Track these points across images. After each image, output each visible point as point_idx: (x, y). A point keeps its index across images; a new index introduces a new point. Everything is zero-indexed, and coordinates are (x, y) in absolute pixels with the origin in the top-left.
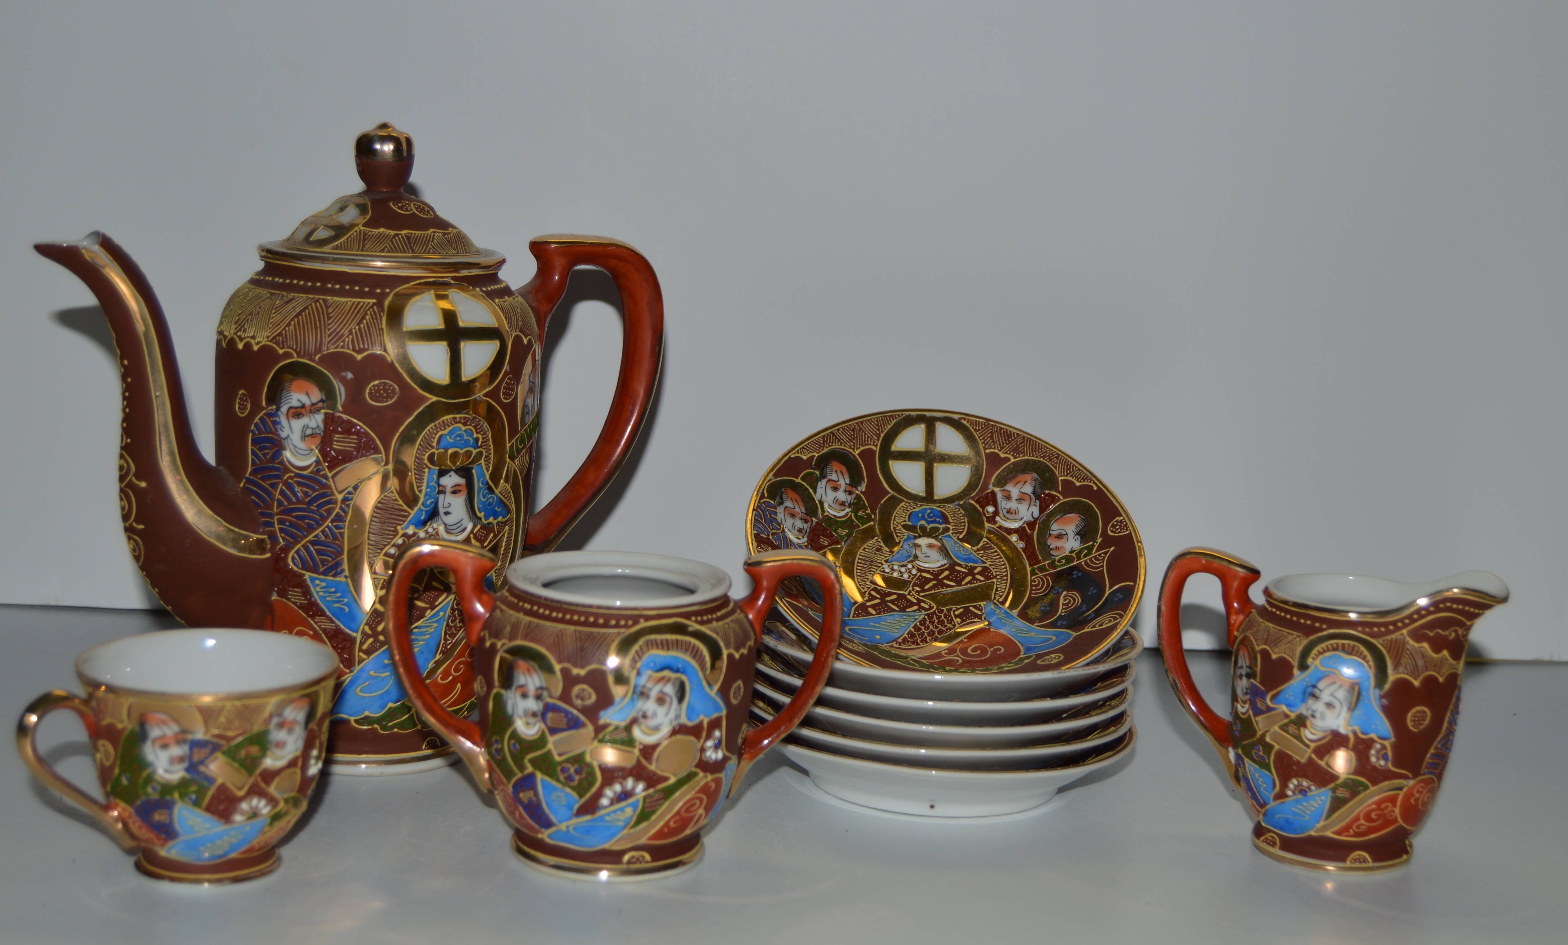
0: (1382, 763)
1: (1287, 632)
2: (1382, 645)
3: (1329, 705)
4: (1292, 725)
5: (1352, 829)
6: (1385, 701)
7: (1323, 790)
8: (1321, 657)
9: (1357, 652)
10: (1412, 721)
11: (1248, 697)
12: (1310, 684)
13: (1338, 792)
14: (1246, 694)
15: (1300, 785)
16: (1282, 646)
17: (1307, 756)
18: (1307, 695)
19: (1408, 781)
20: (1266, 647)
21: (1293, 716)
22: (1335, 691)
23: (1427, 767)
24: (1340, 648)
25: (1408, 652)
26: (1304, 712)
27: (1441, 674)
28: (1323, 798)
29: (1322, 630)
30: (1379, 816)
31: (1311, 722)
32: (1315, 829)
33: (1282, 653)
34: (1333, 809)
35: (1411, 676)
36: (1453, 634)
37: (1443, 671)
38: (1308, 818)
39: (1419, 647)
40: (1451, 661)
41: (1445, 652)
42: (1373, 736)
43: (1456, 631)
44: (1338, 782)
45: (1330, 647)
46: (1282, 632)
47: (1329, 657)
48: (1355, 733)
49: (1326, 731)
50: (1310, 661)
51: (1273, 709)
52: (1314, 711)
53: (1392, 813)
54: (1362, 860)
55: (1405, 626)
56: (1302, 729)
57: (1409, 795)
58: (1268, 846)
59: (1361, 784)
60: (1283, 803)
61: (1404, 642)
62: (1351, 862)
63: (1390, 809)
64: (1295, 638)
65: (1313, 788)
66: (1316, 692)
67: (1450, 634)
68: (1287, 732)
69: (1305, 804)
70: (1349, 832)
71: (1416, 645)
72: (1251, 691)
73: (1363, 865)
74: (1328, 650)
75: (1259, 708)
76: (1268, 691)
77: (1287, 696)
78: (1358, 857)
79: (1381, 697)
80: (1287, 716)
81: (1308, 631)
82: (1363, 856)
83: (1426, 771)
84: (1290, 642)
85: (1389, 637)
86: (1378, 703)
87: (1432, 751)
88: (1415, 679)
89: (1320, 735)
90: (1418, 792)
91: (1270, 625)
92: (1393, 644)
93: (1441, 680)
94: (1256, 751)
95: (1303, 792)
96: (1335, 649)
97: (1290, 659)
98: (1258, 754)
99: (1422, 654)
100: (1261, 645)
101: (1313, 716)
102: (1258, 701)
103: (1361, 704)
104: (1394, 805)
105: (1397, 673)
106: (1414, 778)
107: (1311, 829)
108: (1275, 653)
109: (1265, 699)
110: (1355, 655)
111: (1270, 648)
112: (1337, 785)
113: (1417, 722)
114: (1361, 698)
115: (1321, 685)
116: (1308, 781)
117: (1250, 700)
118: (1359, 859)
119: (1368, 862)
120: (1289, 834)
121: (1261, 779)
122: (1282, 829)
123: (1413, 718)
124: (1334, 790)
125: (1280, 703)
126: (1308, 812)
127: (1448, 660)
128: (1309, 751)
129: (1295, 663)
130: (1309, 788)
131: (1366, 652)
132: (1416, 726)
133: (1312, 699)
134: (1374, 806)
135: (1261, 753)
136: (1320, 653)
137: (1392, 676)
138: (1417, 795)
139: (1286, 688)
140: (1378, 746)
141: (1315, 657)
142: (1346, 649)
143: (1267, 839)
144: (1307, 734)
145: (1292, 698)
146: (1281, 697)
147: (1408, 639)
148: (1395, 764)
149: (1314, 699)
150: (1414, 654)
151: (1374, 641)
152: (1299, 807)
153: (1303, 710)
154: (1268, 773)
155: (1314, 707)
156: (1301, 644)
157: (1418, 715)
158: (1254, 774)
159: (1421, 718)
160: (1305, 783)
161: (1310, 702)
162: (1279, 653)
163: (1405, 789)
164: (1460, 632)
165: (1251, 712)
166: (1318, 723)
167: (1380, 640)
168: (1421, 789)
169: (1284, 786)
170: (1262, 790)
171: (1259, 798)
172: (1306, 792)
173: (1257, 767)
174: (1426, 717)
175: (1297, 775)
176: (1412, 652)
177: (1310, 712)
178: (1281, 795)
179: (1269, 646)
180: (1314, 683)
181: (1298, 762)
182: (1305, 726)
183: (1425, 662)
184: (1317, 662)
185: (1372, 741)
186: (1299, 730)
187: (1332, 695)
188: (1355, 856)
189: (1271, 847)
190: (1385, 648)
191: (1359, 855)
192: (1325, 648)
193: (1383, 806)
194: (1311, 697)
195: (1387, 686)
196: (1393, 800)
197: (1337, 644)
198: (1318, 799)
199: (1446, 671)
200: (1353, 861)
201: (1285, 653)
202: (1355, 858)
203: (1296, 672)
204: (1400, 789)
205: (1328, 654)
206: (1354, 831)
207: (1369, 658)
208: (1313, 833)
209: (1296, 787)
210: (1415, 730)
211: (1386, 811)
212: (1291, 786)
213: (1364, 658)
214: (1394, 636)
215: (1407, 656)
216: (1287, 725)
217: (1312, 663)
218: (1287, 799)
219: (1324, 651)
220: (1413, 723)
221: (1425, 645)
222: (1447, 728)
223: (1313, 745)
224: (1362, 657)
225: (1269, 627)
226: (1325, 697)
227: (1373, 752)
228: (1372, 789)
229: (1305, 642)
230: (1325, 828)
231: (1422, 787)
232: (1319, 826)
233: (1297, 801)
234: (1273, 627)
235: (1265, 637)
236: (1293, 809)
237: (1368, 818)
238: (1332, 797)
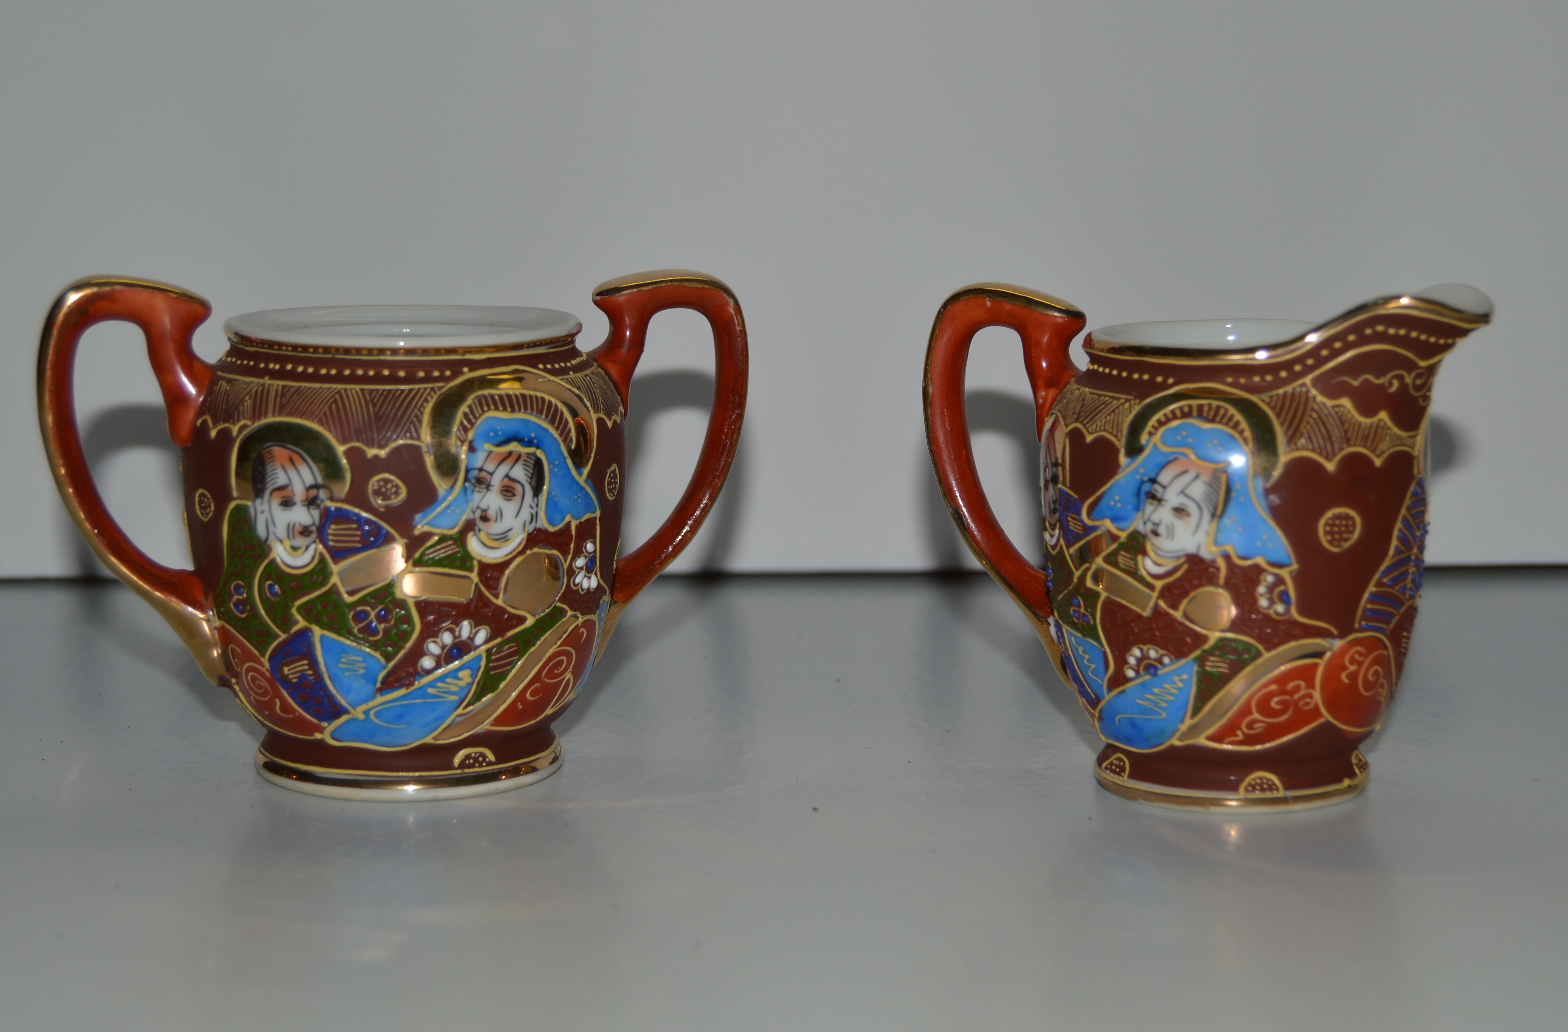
0: (1280, 608)
1: (1111, 397)
2: (1269, 404)
3: (1179, 511)
4: (1123, 553)
5: (1240, 729)
6: (1274, 499)
7: (1183, 662)
8: (1162, 430)
9: (1223, 416)
10: (1326, 533)
11: (1057, 515)
12: (1146, 478)
13: (1208, 663)
14: (1054, 511)
15: (1144, 657)
16: (1100, 420)
17: (1152, 604)
18: (1143, 497)
19: (1330, 640)
20: (1079, 425)
21: (1123, 536)
22: (1189, 485)
23: (1364, 617)
24: (1195, 413)
25: (1315, 415)
26: (1141, 528)
27: (1378, 452)
28: (1185, 677)
29: (1167, 387)
30: (1286, 706)
31: (1153, 545)
32: (1178, 734)
33: (1100, 431)
34: (1203, 697)
35: (1320, 454)
36: (1396, 384)
37: (1381, 447)
38: (1164, 715)
39: (1333, 407)
40: (1396, 430)
41: (1383, 415)
42: (1260, 560)
43: (1400, 378)
44: (1207, 646)
45: (1178, 413)
46: (1102, 398)
47: (1177, 428)
48: (1227, 557)
49: (1178, 558)
50: (1144, 438)
51: (1094, 528)
52: (1157, 525)
53: (1308, 700)
54: (1265, 786)
55: (1308, 370)
56: (1140, 558)
57: (1335, 667)
58: (1112, 775)
59: (1248, 648)
60: (1123, 692)
61: (1307, 398)
62: (1246, 790)
63: (1302, 692)
64: (1122, 404)
65: (1166, 660)
66: (1156, 490)
67: (1391, 384)
68: (1115, 565)
69: (1156, 690)
70: (1236, 735)
71: (1329, 403)
72: (1060, 505)
73: (1268, 795)
74: (1175, 417)
75: (1072, 531)
76: (1083, 500)
77: (1112, 503)
78: (1258, 781)
79: (1268, 492)
80: (1114, 538)
81: (1141, 390)
82: (1269, 780)
83: (1364, 623)
84: (1113, 411)
85: (1281, 391)
86: (1264, 503)
87: (1372, 588)
88: (1328, 458)
89: (1169, 565)
90: (1353, 661)
91: (1087, 390)
92: (1288, 402)
93: (1378, 462)
94: (1075, 608)
95: (1149, 667)
96: (1186, 414)
97: (1113, 439)
98: (1078, 612)
99: (1340, 418)
100: (1071, 423)
101: (1156, 533)
102: (1070, 519)
103: (1232, 504)
104: (1311, 686)
105: (1293, 450)
106: (1342, 636)
107: (1171, 737)
108: (1091, 433)
109: (1079, 513)
110: (1220, 422)
111: (1084, 425)
112: (1204, 651)
113: (1336, 536)
114: (1233, 494)
115: (1164, 477)
116: (1158, 649)
117: (1059, 520)
118: (1261, 785)
119: (1277, 789)
120: (1142, 748)
121: (1087, 657)
122: (1128, 741)
123: (1328, 529)
124: (1201, 661)
125: (1102, 518)
126: (1164, 705)
127: (1389, 428)
128: (1155, 595)
129: (1121, 444)
130: (1160, 661)
131: (1238, 417)
132: (1336, 543)
133: (1151, 504)
134: (1274, 687)
135: (1082, 610)
136: (1161, 423)
137: (1285, 456)
138: (1353, 668)
139: (1109, 489)
140: (1270, 579)
141: (1153, 431)
142: (1205, 414)
143: (1111, 764)
144: (1148, 565)
145: (1119, 505)
146: (1103, 504)
147: (1314, 392)
148: (1302, 611)
149: (1155, 503)
150: (1325, 418)
151: (1254, 398)
152: (1148, 696)
153: (1138, 524)
154: (1096, 644)
155: (1155, 518)
156: (1130, 412)
157: (1338, 522)
158: (1077, 650)
159: (1343, 529)
160: (1153, 654)
161: (1149, 508)
162: (1096, 432)
163: (1328, 655)
164: (1408, 380)
165: (1062, 542)
166: (1165, 544)
167: (1266, 396)
168: (1357, 657)
169: (1121, 662)
170: (1090, 674)
171: (1089, 690)
172: (1156, 669)
173: (1079, 635)
174: (1354, 525)
175: (1139, 641)
176: (1322, 414)
177: (1149, 526)
178: (1118, 680)
179: (1081, 422)
180: (1152, 475)
181: (1139, 616)
182: (1144, 553)
183: (1346, 431)
184: (1157, 438)
185: (1258, 570)
186: (1135, 560)
187: (1183, 492)
188: (1254, 780)
189: (1116, 776)
190: (1273, 409)
191: (1261, 778)
192: (1170, 416)
193: (1291, 685)
194: (1149, 501)
195: (1277, 473)
196: (1307, 674)
197: (1190, 407)
198: (1176, 679)
199: (1387, 448)
200: (1250, 789)
201: (1105, 430)
202: (1253, 782)
203: (1123, 459)
204: (1319, 655)
205: (1175, 423)
206: (1244, 733)
207: (1244, 425)
208: (1176, 742)
209: (1139, 661)
210: (1335, 550)
211: (1296, 696)
212: (1132, 661)
213: (1236, 426)
214: (1289, 389)
215: (1311, 421)
216: (1115, 553)
217: (1148, 441)
218: (1128, 685)
219: (1168, 420)
220: (1329, 538)
221: (1346, 402)
222: (1398, 551)
223: (1159, 584)
224: (1231, 424)
225: (1085, 394)
226: (1172, 497)
227: (1261, 589)
228: (1267, 655)
229: (1137, 409)
230: (1194, 730)
231: (1360, 654)
232: (1184, 727)
233: (1143, 685)
234: (1091, 393)
235: (1077, 410)
236: (1139, 701)
237: (1264, 707)
238: (1198, 673)
